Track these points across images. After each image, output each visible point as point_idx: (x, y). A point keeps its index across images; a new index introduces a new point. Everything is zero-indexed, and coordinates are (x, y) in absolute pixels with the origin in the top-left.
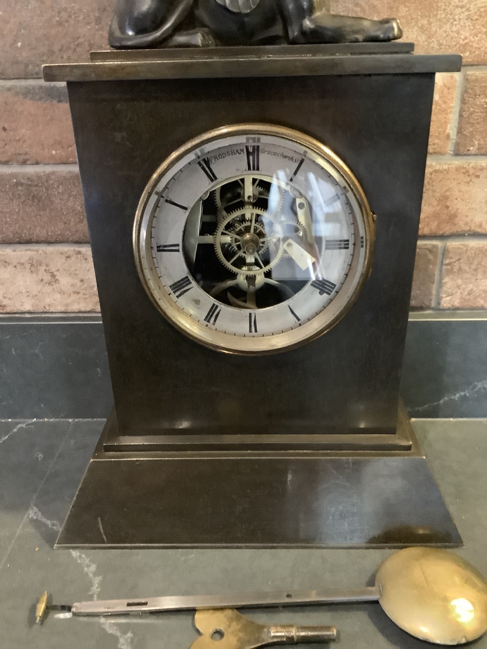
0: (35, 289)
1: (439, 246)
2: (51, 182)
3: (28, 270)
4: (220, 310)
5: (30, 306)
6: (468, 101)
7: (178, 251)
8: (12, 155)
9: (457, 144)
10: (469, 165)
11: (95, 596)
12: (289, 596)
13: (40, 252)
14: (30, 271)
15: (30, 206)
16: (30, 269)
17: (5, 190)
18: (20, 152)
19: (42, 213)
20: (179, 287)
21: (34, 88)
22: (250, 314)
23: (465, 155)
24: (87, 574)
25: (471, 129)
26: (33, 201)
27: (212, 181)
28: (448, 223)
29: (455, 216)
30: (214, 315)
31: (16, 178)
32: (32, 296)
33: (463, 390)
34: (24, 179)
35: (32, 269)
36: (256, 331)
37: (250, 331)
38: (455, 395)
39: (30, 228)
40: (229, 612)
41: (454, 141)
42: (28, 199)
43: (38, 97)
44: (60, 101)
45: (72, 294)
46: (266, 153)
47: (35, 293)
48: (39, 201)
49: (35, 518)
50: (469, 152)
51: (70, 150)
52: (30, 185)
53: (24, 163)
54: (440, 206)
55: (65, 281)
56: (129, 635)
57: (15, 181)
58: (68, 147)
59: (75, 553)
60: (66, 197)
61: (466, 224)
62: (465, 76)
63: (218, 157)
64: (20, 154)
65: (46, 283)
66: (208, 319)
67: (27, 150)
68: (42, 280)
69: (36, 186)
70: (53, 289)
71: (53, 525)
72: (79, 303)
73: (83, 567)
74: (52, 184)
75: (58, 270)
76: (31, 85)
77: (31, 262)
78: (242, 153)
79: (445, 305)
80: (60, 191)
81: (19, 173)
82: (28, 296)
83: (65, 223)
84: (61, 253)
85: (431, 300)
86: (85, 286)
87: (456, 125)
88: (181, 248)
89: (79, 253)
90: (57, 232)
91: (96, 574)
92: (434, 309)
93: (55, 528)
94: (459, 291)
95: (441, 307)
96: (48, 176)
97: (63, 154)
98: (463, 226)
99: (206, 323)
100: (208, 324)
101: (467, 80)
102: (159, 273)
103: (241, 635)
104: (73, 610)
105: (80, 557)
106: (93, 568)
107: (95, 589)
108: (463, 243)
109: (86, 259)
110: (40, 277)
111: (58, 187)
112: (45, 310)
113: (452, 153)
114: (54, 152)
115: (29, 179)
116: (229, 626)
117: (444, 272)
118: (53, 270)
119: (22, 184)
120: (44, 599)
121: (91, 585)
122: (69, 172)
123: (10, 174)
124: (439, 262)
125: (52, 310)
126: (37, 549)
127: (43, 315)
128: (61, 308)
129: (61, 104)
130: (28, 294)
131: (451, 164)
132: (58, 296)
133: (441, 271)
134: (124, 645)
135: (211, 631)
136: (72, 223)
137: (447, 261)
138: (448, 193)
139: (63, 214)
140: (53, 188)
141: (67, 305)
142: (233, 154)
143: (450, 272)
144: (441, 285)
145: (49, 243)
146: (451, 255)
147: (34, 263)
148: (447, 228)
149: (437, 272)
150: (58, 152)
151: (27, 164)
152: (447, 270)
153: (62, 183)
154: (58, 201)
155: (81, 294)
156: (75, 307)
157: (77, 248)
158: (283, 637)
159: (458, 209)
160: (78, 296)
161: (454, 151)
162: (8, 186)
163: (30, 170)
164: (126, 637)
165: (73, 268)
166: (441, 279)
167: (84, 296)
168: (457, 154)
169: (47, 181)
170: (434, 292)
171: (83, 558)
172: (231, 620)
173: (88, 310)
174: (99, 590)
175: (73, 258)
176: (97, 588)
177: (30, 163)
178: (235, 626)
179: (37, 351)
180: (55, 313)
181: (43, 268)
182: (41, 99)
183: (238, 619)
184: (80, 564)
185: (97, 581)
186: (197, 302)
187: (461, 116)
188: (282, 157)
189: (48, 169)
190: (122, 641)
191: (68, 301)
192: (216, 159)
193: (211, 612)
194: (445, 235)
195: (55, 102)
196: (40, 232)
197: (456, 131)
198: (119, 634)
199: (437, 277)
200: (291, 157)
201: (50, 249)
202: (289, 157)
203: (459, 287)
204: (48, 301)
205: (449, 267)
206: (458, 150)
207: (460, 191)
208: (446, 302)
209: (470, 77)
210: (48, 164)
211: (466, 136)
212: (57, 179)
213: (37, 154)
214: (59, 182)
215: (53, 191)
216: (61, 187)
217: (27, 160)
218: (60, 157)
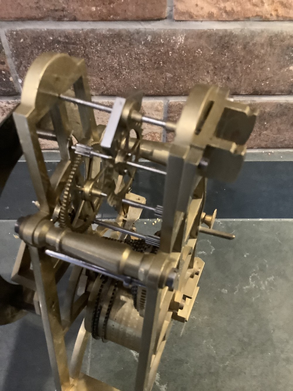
2: (89, 40)
8: (48, 11)
17: (41, 47)
18: (56, 8)
31: (53, 35)
34: (60, 37)
51: (112, 7)
52: (66, 42)
53: (60, 19)
57: (51, 38)
58: (110, 4)
60: (104, 54)
64: (56, 10)
67: (64, 5)
69: (73, 44)
74: (90, 42)
80: (98, 48)
81: (55, 30)
83: (101, 79)
90: (93, 86)
96: (86, 34)
97: (104, 10)
111: (97, 45)
114: (94, 9)
115: (66, 37)
119: (59, 42)
122: (110, 30)
123: (46, 32)
139: (100, 71)
140: (91, 45)
150: (98, 8)
151: (64, 21)
153: (101, 42)
154: (96, 58)
162: (44, 44)
163: (68, 27)
169: (85, 39)
177: (68, 19)
185: (163, 389)
189: (87, 26)
210: (87, 21)
212: (96, 37)
213: (75, 11)
214: (98, 41)
215: (92, 48)
216: (99, 45)
217: (64, 16)
218: (100, 13)
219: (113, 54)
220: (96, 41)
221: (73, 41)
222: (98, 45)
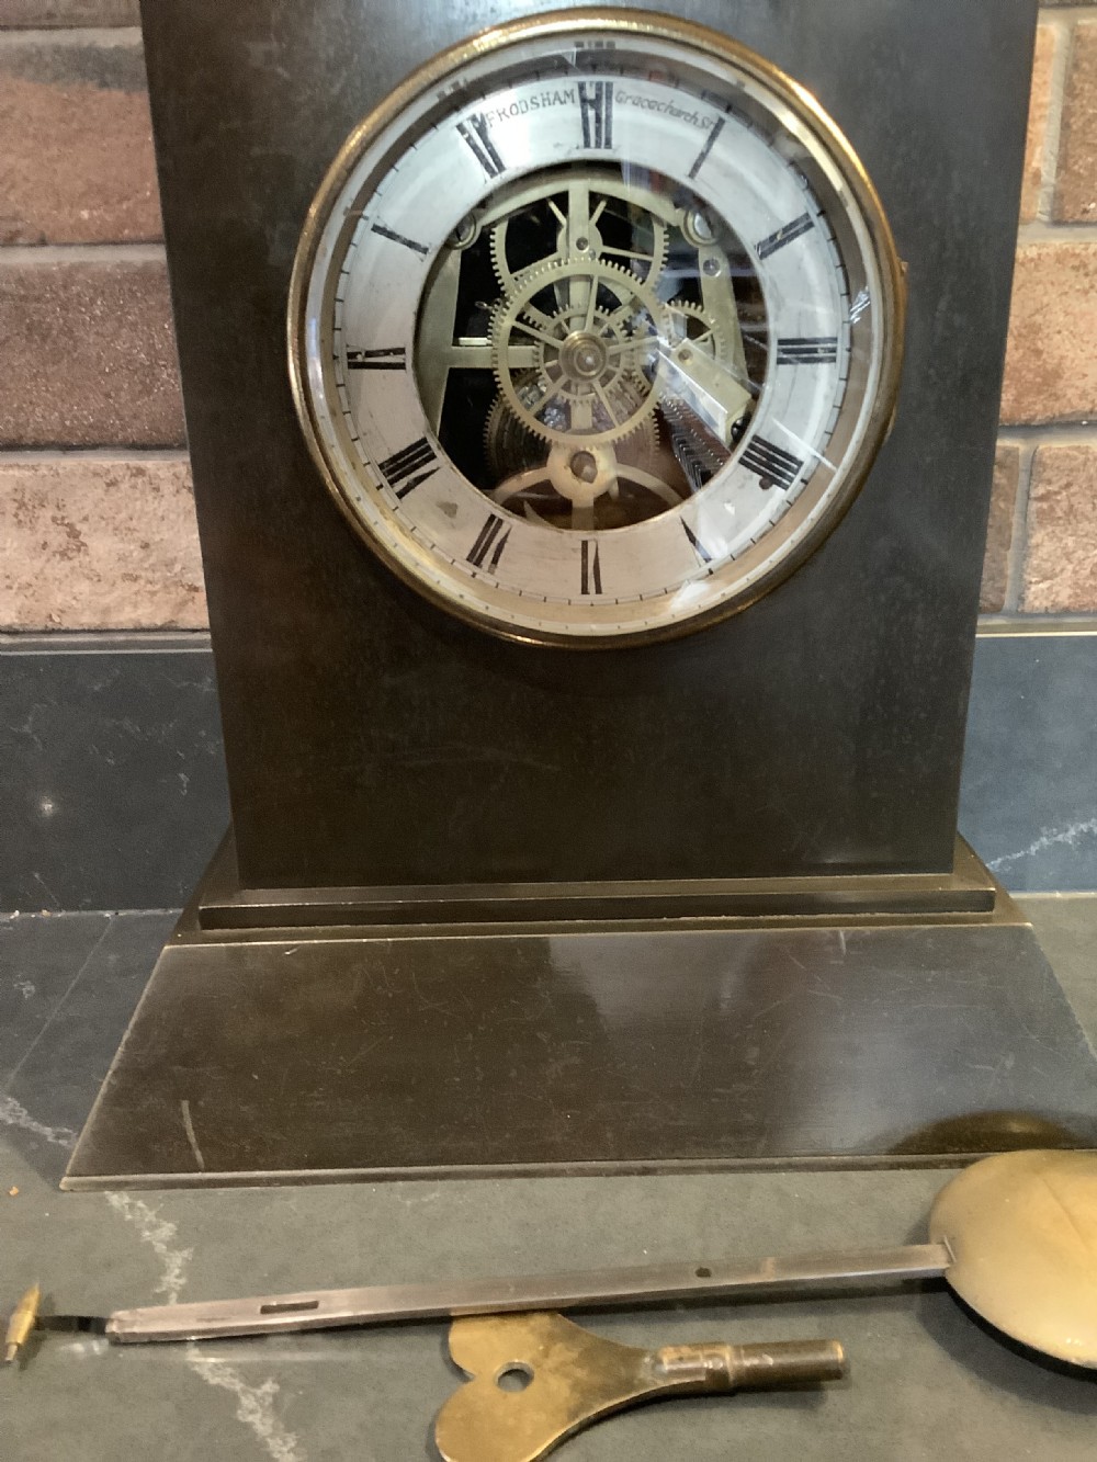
0: (27, 569)
1: (1020, 453)
2: (75, 289)
3: (10, 519)
4: (509, 531)
5: (13, 614)
6: (1082, 89)
7: (402, 366)
9: (1058, 197)
10: (1086, 249)
11: (174, 1296)
12: (703, 1273)
13: (44, 471)
14: (15, 520)
15: (22, 352)
16: (16, 515)
18: (2, 214)
19: (50, 369)
20: (403, 467)
21: (40, 53)
22: (585, 544)
23: (1079, 223)
24: (149, 1246)
25: (1090, 159)
26: (29, 339)
27: (493, 174)
28: (1039, 393)
29: (1056, 374)
30: (493, 546)
32: (19, 588)
33: (1086, 819)
34: (8, 282)
35: (21, 517)
36: (599, 591)
37: (585, 591)
38: (1067, 831)
39: (20, 408)
40: (541, 1322)
41: (1050, 190)
42: (18, 334)
43: (49, 73)
44: (104, 84)
45: (119, 582)
46: (629, 101)
47: (25, 579)
48: (44, 338)
49: (10, 1122)
50: (1087, 217)
51: (124, 207)
52: (23, 298)
53: (10, 241)
54: (1021, 351)
55: (102, 546)
56: (269, 1387)
58: (120, 202)
59: (117, 1199)
60: (110, 326)
61: (1083, 395)
62: (1072, 31)
63: (508, 112)
65: (54, 553)
66: (476, 557)
67: (18, 207)
68: (45, 545)
69: (38, 299)
70: (73, 569)
71: (58, 1137)
72: (135, 605)
73: (140, 1230)
74: (78, 295)
75: (86, 519)
76: (32, 44)
77: (18, 497)
78: (569, 101)
79: (1037, 604)
80: (98, 312)
82: (10, 588)
83: (108, 396)
84: (96, 474)
85: (1002, 590)
86: (152, 560)
87: (1056, 149)
88: (408, 358)
89: (140, 472)
90: (86, 418)
91: (174, 1245)
92: (1009, 614)
93: (63, 1142)
94: (1070, 567)
95: (1027, 608)
96: (69, 274)
97: (109, 218)
98: (1075, 401)
99: (469, 568)
100: (476, 569)
101: (1078, 38)
102: (351, 427)
103: (581, 1374)
104: (112, 1328)
105: (132, 1206)
106: (167, 1230)
107: (173, 1279)
108: (1076, 444)
109: (157, 489)
110: (40, 538)
111: (93, 301)
112: (50, 625)
113: (1045, 218)
114: (85, 214)
115: (21, 281)
116: (546, 1354)
117: (1033, 518)
118: (74, 519)
120: (33, 1299)
121: (163, 1270)
122: (122, 265)
124: (1020, 494)
125: (67, 624)
126: (14, 1191)
127: (46, 639)
128: (88, 619)
129: (104, 93)
130: (8, 582)
131: (1044, 246)
132: (84, 587)
133: (1025, 516)
134: (252, 1412)
135: (498, 1368)
136: (124, 397)
137: (1041, 490)
138: (1038, 318)
139: (102, 373)
140: (80, 304)
141: (106, 611)
142: (547, 103)
143: (1046, 517)
144: (1025, 551)
145: (66, 448)
146: (1048, 474)
147: (26, 500)
148: (1038, 407)
149: (1015, 519)
150: (95, 213)
151: (17, 245)
152: (1040, 512)
153: (103, 294)
154: (92, 338)
155: (142, 582)
156: (125, 617)
157: (134, 460)
158: (697, 1371)
159: (1062, 357)
160: (135, 587)
161: (1052, 214)
163: (25, 259)
164: (259, 1392)
165: (123, 515)
166: (1026, 536)
167: (149, 587)
168: (1058, 221)
169: (65, 287)
170: (1010, 571)
171: (139, 1208)
172: (551, 1338)
173: (159, 623)
174: (182, 1281)
175: (125, 486)
176: (178, 1277)
177: (26, 242)
178: (562, 1353)
179: (27, 729)
180: (76, 632)
181: (47, 514)
182: (56, 78)
183: (570, 1337)
184: (131, 1223)
185: (176, 1262)
186: (450, 509)
187: (1065, 125)
188: (671, 113)
190: (247, 1402)
191: (108, 600)
192: (503, 116)
193: (494, 1321)
194: (1033, 423)
195: (91, 86)
196: (42, 419)
197: (1055, 165)
198: (238, 1386)
199: (1015, 533)
200: (692, 113)
201: (70, 462)
202: (688, 114)
203: (1068, 556)
204: (59, 599)
205: (1045, 505)
206: (1061, 210)
207: (1067, 314)
208: (1038, 595)
209: (1084, 32)
210: (70, 245)
211: (1079, 175)
212: (90, 281)
213: (42, 219)
214: (95, 290)
215: (81, 312)
216: (99, 303)
217: (18, 233)
218: (101, 226)
219: (134, 324)
220: (91, 291)
221: (36, 293)
222: (96, 303)
